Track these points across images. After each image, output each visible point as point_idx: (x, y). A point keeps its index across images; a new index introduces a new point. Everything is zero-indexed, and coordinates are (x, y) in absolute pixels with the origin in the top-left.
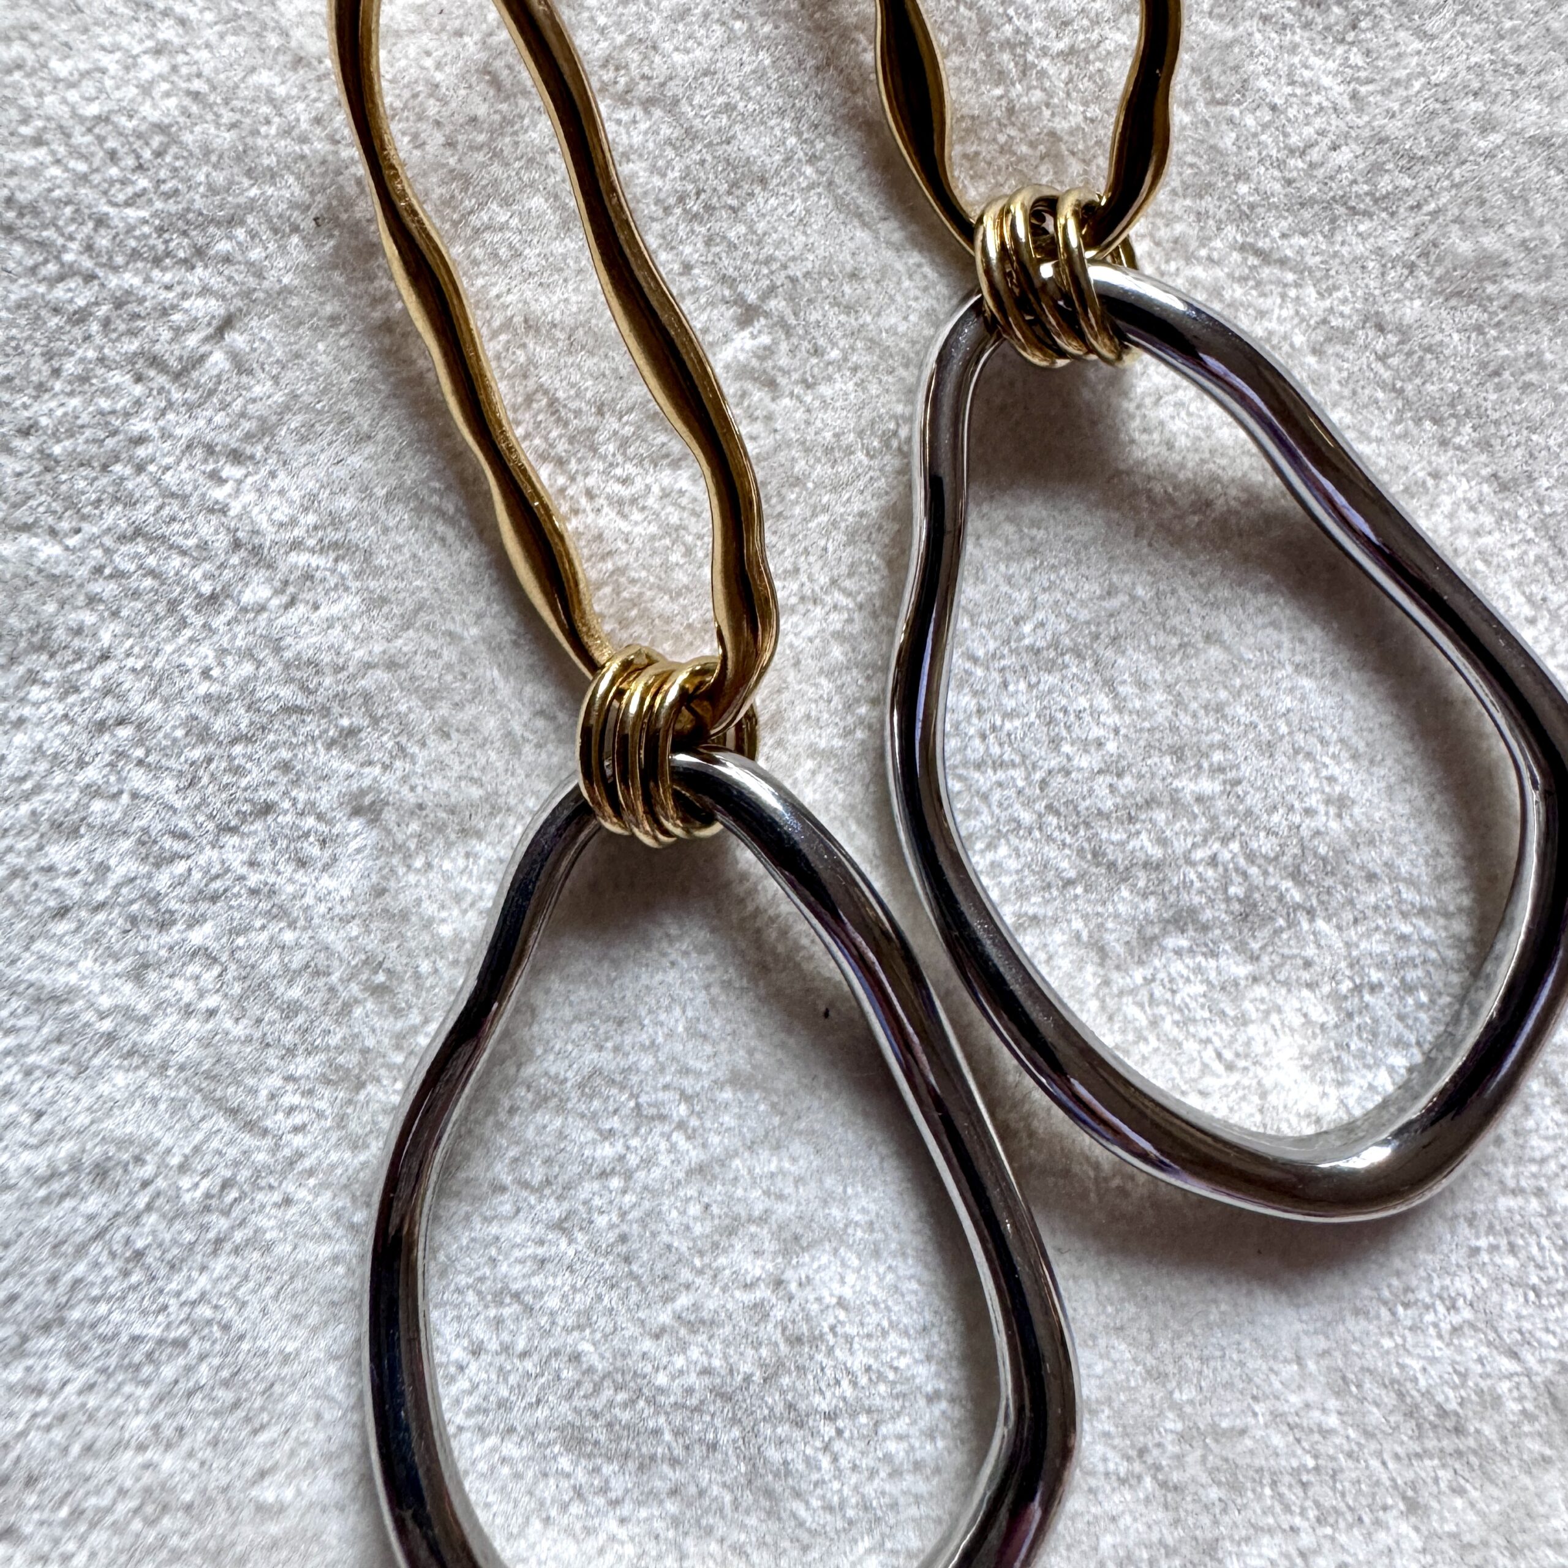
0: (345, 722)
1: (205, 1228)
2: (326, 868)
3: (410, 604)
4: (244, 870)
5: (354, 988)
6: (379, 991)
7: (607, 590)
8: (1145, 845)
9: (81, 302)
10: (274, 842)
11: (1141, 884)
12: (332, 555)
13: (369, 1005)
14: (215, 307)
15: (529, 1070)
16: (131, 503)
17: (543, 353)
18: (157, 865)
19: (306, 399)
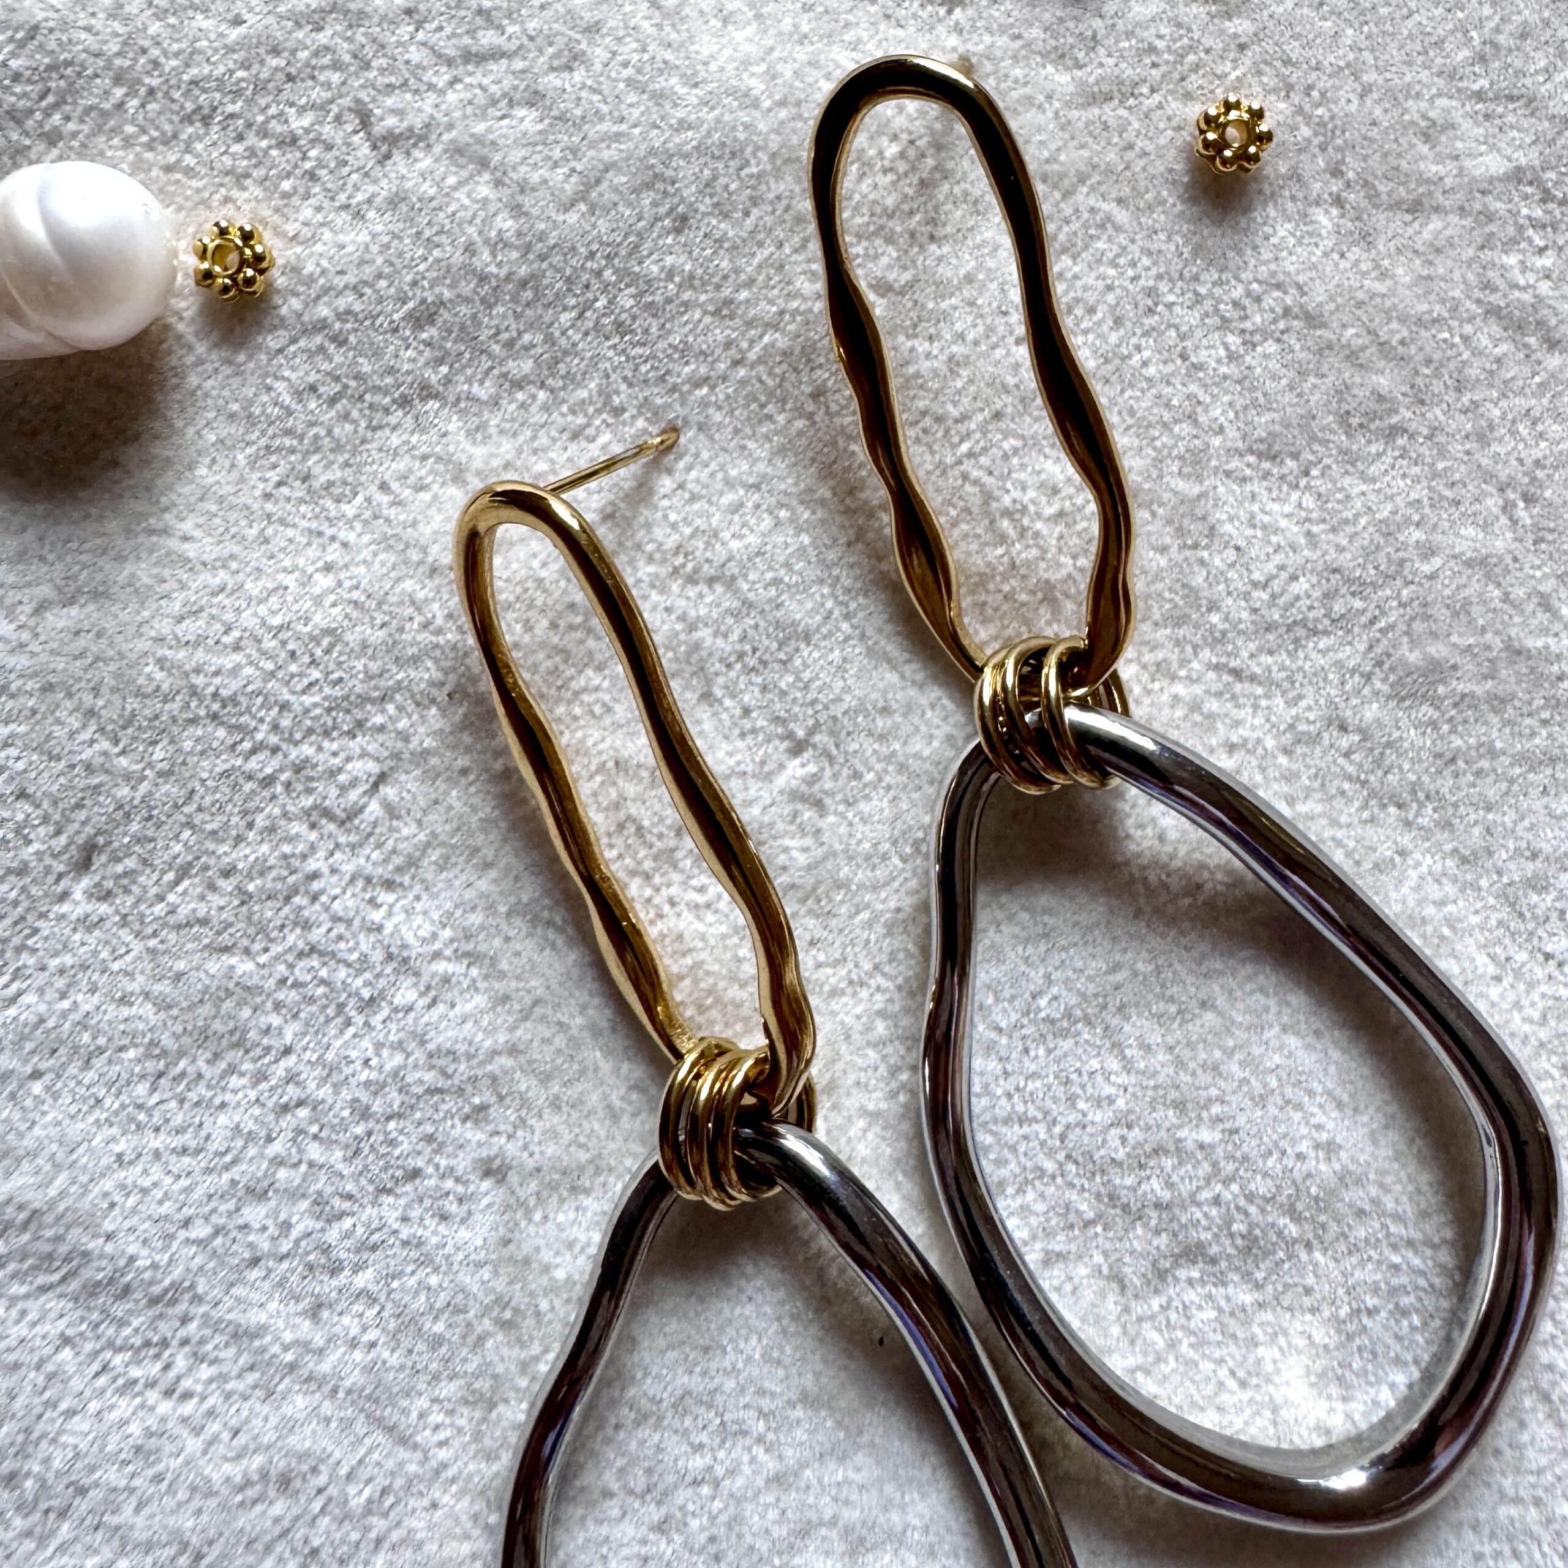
0: (477, 1101)
1: (367, 1529)
2: (463, 1221)
3: (528, 1000)
4: (395, 1226)
5: (486, 1322)
6: (506, 1326)
7: (687, 982)
8: (1155, 1187)
9: (269, 771)
10: (421, 1201)
11: (1153, 1223)
12: (466, 962)
13: (500, 1337)
14: (373, 767)
15: (632, 1392)
16: (307, 926)
17: (631, 789)
18: (329, 1221)
19: (442, 837)
